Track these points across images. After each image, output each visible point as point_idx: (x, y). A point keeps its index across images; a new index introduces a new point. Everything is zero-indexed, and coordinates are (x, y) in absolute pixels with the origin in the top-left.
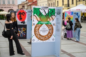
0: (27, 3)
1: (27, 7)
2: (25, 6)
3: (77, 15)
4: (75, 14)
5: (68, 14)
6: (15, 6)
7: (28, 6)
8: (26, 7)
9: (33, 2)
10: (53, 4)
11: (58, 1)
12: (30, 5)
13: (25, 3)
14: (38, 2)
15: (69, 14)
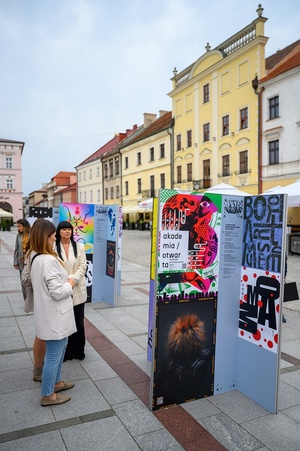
0: (52, 188)
1: (52, 198)
2: (49, 194)
3: (110, 216)
4: (104, 212)
5: (73, 214)
6: (15, 193)
7: (55, 195)
8: (50, 198)
9: (70, 186)
10: (115, 190)
11: (127, 182)
12: (61, 193)
13: (50, 186)
14: (79, 184)
15: (77, 212)
